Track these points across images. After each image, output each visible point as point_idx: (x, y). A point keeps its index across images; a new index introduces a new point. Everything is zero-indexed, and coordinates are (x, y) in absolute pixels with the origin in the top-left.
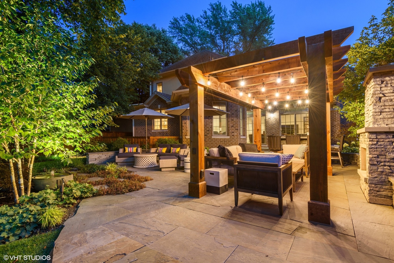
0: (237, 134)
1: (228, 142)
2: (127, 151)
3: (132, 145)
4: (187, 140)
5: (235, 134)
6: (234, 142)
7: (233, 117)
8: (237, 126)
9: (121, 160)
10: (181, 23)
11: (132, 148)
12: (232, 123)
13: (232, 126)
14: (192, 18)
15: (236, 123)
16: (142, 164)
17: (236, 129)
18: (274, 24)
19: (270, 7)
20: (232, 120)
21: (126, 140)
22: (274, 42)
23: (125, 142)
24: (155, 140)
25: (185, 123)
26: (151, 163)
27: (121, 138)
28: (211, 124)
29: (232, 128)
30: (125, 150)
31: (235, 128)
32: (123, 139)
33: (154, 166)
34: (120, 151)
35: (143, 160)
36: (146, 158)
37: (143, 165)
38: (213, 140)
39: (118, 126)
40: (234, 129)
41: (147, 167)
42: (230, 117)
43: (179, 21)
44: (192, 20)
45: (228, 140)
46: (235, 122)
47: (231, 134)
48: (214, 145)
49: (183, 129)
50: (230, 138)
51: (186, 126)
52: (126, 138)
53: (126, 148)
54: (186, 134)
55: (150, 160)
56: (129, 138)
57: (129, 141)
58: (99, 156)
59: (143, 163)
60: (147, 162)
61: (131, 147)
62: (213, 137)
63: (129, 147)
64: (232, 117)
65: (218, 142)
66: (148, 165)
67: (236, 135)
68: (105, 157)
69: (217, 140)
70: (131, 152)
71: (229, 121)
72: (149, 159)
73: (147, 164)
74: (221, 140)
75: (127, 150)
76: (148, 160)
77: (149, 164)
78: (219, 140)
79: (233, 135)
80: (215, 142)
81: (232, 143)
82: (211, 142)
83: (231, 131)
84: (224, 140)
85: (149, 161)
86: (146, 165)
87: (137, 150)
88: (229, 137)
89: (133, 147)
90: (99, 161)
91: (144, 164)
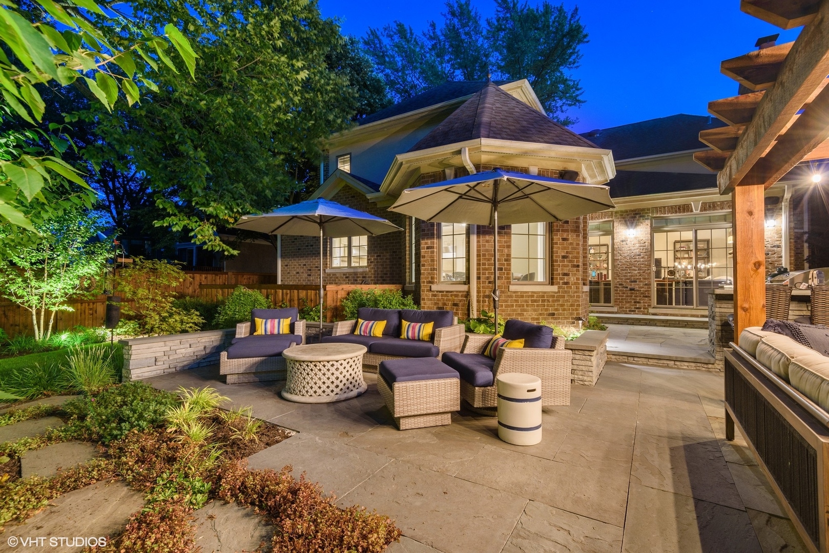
0: (578, 279)
1: (553, 301)
2: (260, 331)
3: (276, 310)
4: (435, 295)
5: (572, 279)
6: (567, 301)
7: (567, 231)
8: (576, 257)
9: (239, 366)
10: (386, 41)
11: (276, 321)
12: (564, 248)
13: (564, 257)
14: (409, 31)
15: (575, 249)
16: (316, 388)
17: (574, 266)
18: (587, 42)
19: (576, 9)
20: (564, 239)
21: (258, 296)
22: (579, 87)
23: (256, 301)
24: (342, 294)
25: (428, 248)
26: (348, 384)
27: (243, 290)
28: (506, 250)
29: (563, 261)
30: (253, 328)
31: (570, 261)
32: (250, 292)
33: (355, 392)
34: (238, 330)
35: (320, 374)
36: (328, 365)
37: (320, 391)
38: (511, 296)
39: (235, 252)
40: (568, 266)
41: (333, 397)
42: (558, 231)
43: (381, 37)
44: (409, 35)
45: (553, 296)
46: (571, 244)
47: (561, 279)
48: (514, 310)
49: (424, 265)
50: (559, 292)
51: (432, 257)
52: (260, 289)
53: (259, 321)
54: (432, 278)
55: (345, 372)
56: (267, 289)
57: (267, 297)
58: (167, 348)
59: (320, 383)
60: (333, 378)
61: (273, 318)
62: (513, 288)
63: (267, 319)
64: (563, 231)
65: (526, 301)
66: (336, 390)
67: (575, 283)
68: (190, 350)
69: (522, 296)
70: (272, 335)
71: (556, 243)
72: (341, 368)
73: (332, 387)
74: (532, 296)
75: (263, 326)
76: (337, 374)
77: (341, 386)
78: (529, 296)
79: (566, 283)
80: (517, 301)
81: (562, 305)
82: (506, 301)
83: (560, 271)
84: (543, 296)
85: (341, 377)
86: (328, 391)
87: (292, 327)
88: (554, 288)
89: (279, 318)
90: (166, 366)
91: (324, 387)
